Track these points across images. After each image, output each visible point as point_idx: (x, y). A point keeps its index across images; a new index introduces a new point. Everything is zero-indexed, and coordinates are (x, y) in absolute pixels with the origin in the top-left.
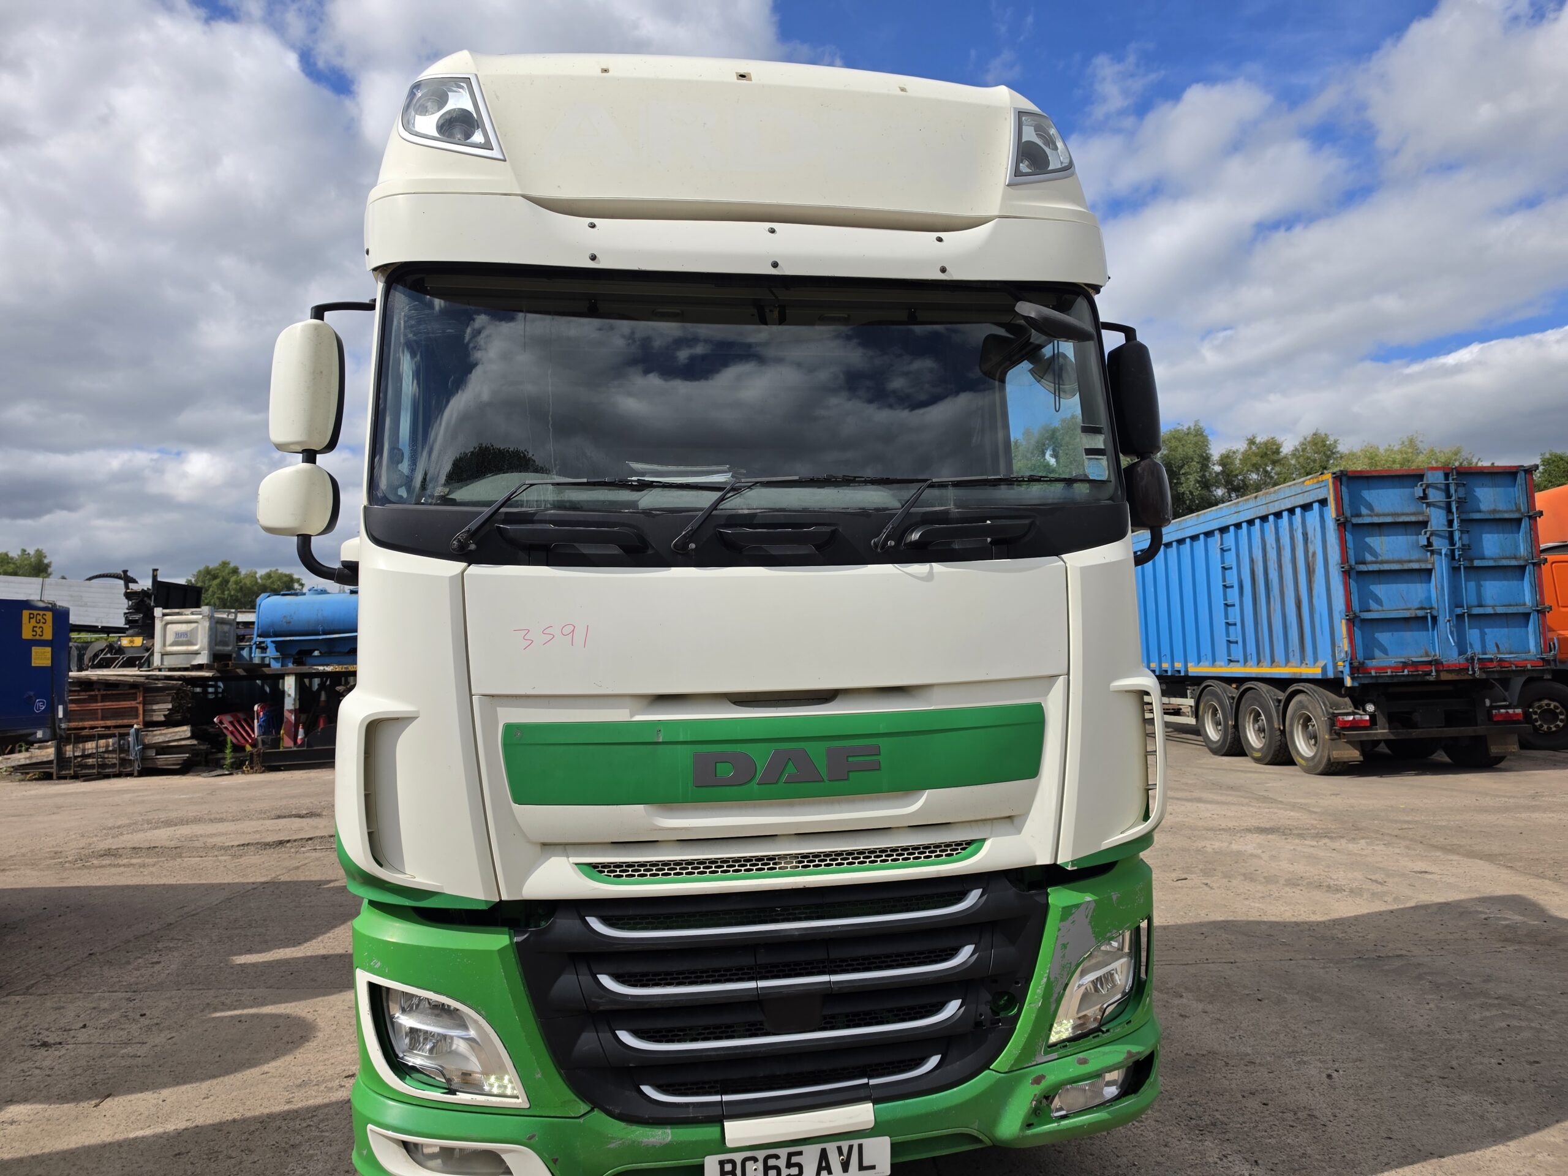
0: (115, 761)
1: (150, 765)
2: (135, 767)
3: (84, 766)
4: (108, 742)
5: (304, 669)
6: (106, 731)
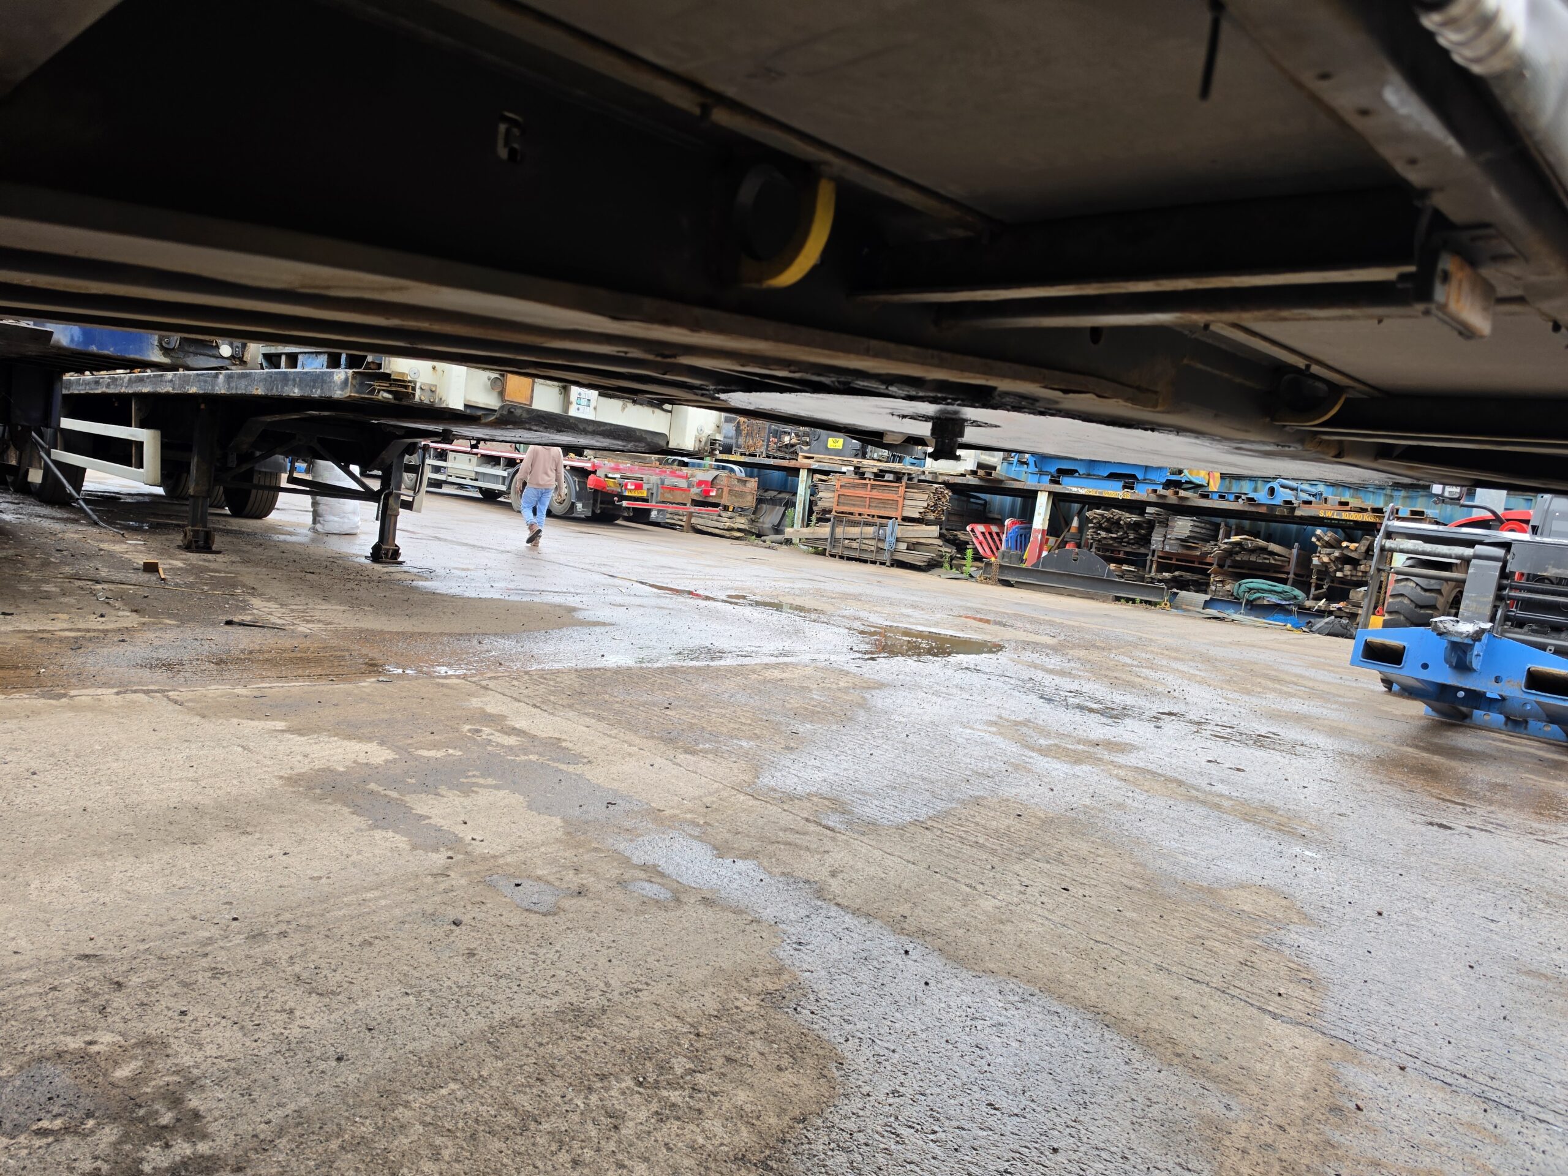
0: (873, 548)
1: (899, 557)
2: (886, 557)
3: (849, 548)
4: (870, 530)
5: (1057, 488)
6: (870, 519)
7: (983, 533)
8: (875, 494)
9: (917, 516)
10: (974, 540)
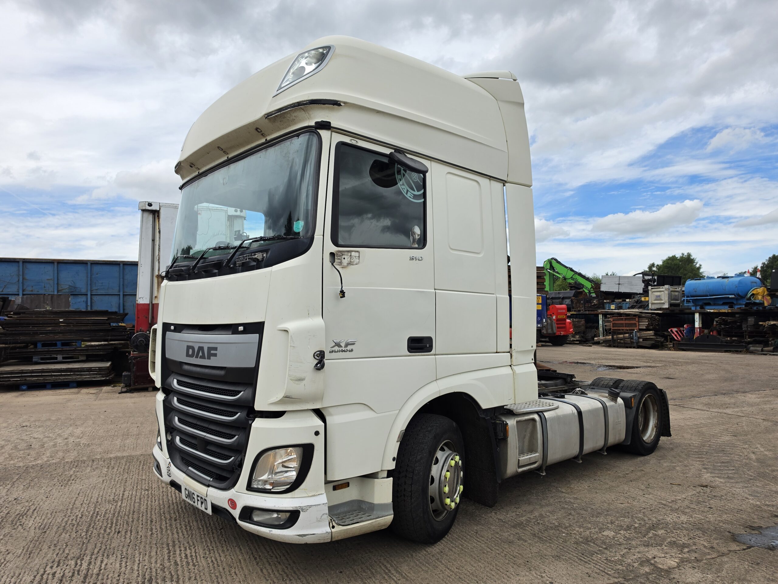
0: (629, 342)
1: (640, 344)
2: (635, 345)
3: (620, 343)
4: (627, 335)
5: (702, 311)
6: (627, 331)
7: (676, 331)
8: (627, 322)
9: (645, 328)
10: (672, 334)
